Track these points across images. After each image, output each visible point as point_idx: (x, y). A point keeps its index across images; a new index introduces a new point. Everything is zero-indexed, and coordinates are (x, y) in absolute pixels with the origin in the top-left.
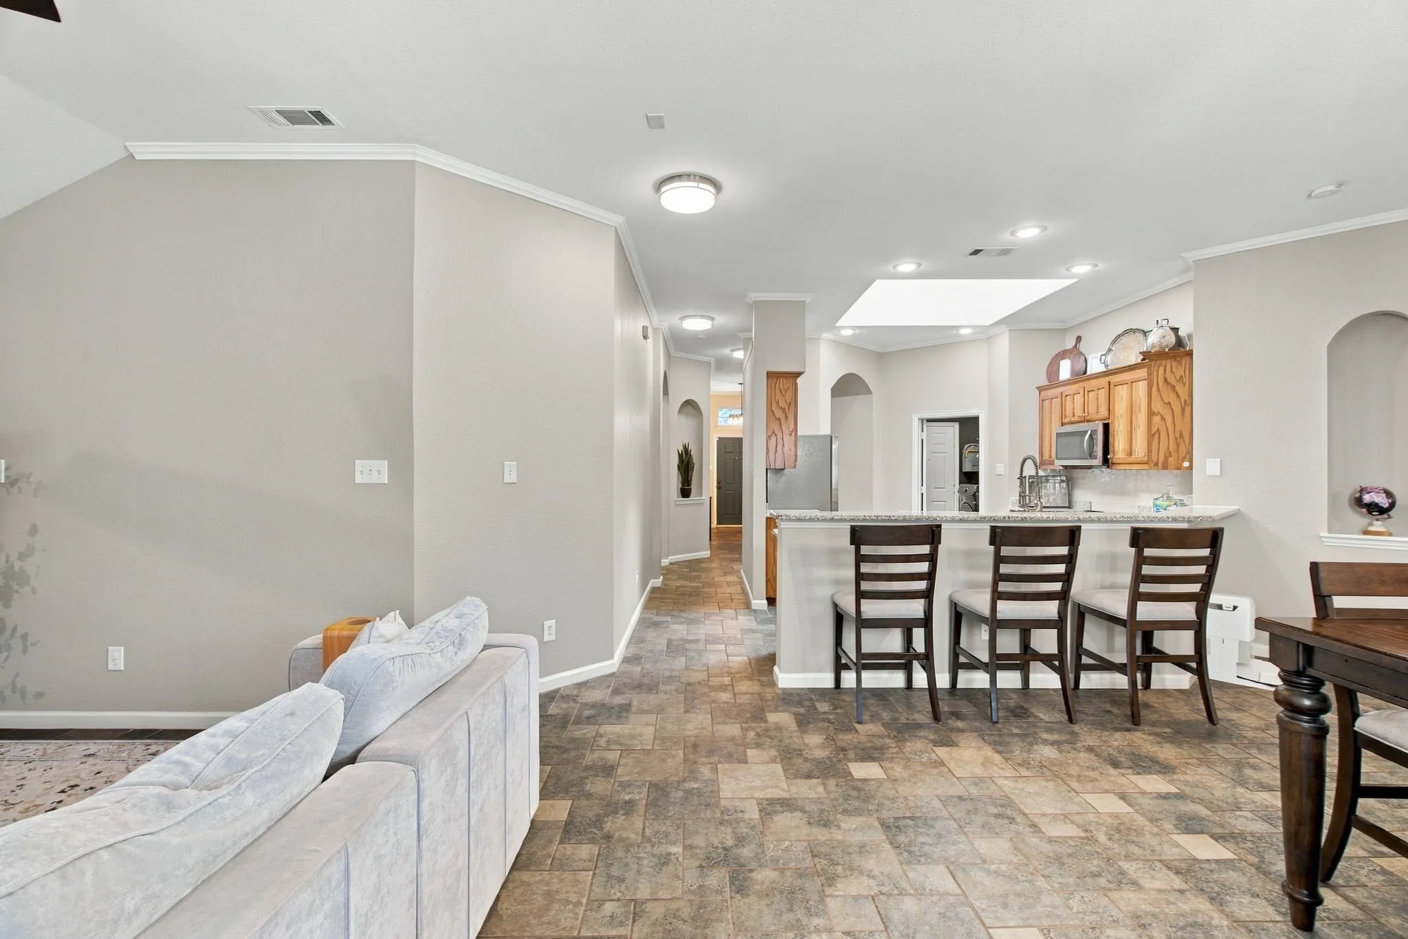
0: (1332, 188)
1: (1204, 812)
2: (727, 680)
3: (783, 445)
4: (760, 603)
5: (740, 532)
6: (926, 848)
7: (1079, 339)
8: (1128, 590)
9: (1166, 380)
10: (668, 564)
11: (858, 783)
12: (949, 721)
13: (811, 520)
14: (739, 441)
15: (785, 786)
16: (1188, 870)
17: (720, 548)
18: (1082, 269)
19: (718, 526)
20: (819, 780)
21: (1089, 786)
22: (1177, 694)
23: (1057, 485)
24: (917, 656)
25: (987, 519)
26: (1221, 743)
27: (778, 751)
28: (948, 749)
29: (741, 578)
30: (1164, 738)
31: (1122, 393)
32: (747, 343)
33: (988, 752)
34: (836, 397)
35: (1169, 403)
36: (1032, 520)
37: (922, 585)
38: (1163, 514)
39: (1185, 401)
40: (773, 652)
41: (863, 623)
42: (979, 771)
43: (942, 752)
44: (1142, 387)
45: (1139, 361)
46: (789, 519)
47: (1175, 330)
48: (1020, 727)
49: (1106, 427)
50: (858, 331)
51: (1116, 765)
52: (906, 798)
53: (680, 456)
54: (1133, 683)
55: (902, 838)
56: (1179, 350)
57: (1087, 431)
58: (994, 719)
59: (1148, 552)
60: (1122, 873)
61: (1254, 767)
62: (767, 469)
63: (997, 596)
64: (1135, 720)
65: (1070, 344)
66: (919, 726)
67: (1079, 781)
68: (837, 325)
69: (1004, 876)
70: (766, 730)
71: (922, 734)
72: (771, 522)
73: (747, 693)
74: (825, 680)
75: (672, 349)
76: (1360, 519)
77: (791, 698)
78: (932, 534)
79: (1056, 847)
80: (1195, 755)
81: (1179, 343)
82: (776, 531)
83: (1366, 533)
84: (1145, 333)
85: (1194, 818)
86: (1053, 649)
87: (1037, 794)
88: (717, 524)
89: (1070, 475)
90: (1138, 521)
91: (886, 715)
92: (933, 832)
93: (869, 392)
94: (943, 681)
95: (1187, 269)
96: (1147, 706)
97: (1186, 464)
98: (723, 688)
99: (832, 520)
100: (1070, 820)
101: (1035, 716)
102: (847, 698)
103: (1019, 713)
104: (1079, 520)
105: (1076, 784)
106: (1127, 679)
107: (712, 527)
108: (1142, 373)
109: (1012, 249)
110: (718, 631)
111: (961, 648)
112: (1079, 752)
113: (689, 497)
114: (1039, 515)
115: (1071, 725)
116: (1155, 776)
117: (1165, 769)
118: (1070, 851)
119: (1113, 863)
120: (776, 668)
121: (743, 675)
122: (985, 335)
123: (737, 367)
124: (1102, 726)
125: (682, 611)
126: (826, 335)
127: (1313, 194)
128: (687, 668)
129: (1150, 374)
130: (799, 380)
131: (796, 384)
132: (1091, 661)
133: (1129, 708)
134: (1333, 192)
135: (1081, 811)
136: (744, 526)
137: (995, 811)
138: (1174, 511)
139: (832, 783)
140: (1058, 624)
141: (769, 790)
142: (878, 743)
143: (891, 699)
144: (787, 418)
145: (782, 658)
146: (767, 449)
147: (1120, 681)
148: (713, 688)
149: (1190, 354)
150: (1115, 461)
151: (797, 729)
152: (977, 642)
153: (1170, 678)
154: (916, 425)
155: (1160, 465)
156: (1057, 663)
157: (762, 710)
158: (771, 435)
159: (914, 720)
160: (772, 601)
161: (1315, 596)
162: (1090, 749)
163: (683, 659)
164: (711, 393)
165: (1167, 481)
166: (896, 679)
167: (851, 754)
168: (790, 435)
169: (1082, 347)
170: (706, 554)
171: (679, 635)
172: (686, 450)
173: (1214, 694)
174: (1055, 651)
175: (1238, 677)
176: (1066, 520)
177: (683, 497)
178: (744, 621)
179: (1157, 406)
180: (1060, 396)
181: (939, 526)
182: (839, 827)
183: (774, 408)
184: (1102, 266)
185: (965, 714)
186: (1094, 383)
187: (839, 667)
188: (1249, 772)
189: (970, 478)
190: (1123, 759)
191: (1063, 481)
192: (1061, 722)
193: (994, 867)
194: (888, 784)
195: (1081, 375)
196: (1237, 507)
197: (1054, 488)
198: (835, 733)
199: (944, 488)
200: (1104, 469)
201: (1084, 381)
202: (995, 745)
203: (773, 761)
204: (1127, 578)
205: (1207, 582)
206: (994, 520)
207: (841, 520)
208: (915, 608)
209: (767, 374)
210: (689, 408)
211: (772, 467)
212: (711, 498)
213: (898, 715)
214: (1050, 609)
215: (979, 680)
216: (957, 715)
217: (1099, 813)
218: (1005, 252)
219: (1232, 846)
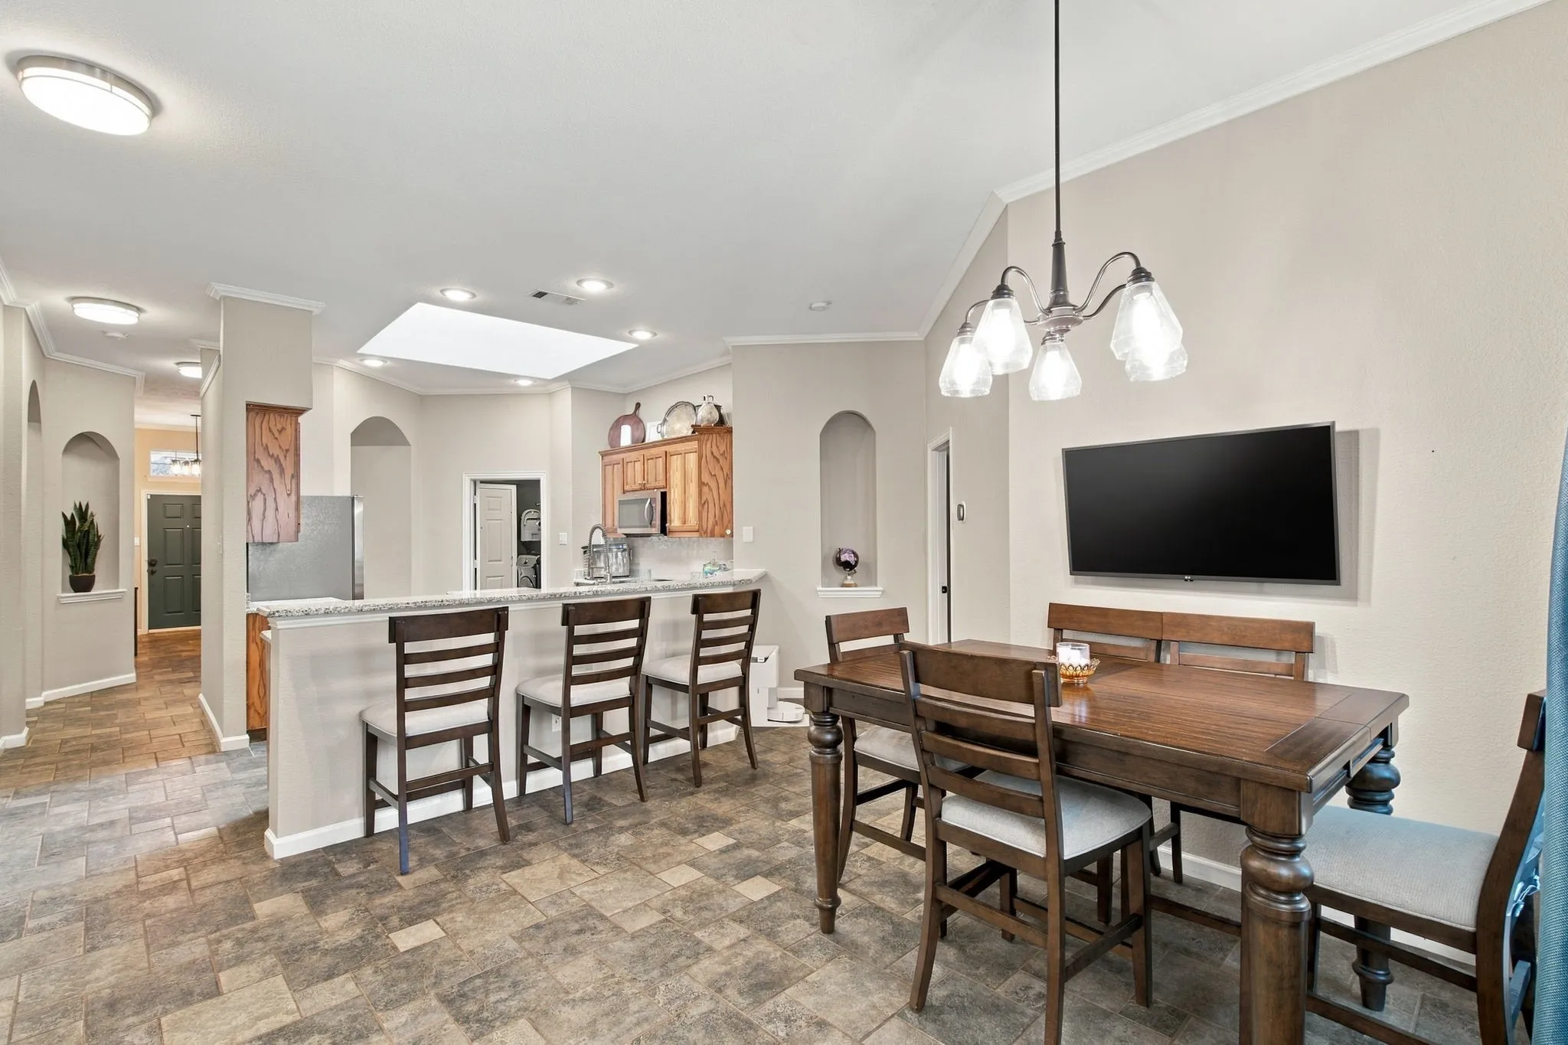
0: (824, 305)
1: (755, 853)
2: (176, 873)
3: (277, 509)
4: (235, 739)
5: (197, 636)
6: (501, 1007)
7: (638, 405)
8: (690, 655)
9: (712, 453)
10: (42, 704)
11: (407, 956)
12: (519, 837)
13: (327, 613)
14: (196, 501)
15: (292, 1006)
16: (748, 916)
17: (156, 665)
18: (643, 335)
19: (151, 631)
20: (348, 975)
21: (663, 863)
22: (726, 746)
23: (619, 554)
24: (480, 770)
25: (558, 596)
26: (761, 785)
27: (277, 955)
28: (520, 871)
29: (200, 706)
30: (720, 792)
31: (676, 462)
32: (208, 356)
33: (565, 859)
34: (356, 445)
35: (715, 475)
36: (603, 594)
37: (484, 682)
38: (711, 579)
39: (727, 474)
40: (265, 808)
41: (407, 743)
42: (556, 886)
43: (513, 877)
44: (692, 458)
45: (690, 433)
46: (288, 615)
47: (718, 407)
48: (595, 821)
49: (664, 495)
50: (389, 363)
51: (684, 832)
52: (471, 952)
53: (69, 523)
54: (694, 746)
55: (471, 1007)
56: (721, 425)
57: (647, 499)
58: (568, 821)
59: (707, 617)
60: (698, 943)
61: (786, 799)
62: (247, 544)
63: (570, 681)
64: (698, 782)
65: (630, 411)
66: (482, 854)
67: (655, 862)
68: (358, 352)
69: (591, 999)
70: (254, 931)
71: (487, 863)
72: (256, 622)
73: (220, 883)
74: (352, 829)
75: (49, 346)
76: (839, 574)
77: (295, 870)
78: (496, 620)
79: (638, 942)
80: (744, 802)
81: (721, 421)
82: (267, 634)
83: (844, 585)
84: (695, 408)
85: (749, 861)
86: (625, 729)
87: (616, 890)
88: (149, 629)
89: (630, 544)
90: (695, 588)
91: (439, 853)
92: (508, 982)
93: (404, 442)
94: (510, 790)
95: (726, 353)
96: (706, 765)
97: (728, 532)
98: (171, 887)
99: (361, 611)
100: (649, 907)
101: (609, 805)
102: (384, 846)
103: (593, 805)
104: (647, 591)
105: (652, 865)
106: (689, 745)
107: (139, 634)
108: (694, 445)
109: (576, 300)
110: (158, 798)
111: (530, 747)
112: (652, 830)
113: (89, 591)
114: (609, 588)
115: (644, 803)
116: (717, 833)
117: (722, 823)
118: (652, 940)
119: (690, 937)
120: (269, 833)
121: (209, 856)
122: (545, 389)
123: (191, 390)
124: (670, 796)
125: (77, 779)
126: (343, 363)
127: (813, 306)
128: (89, 875)
129: (700, 447)
130: (301, 419)
131: (297, 424)
132: (658, 732)
133: (692, 771)
134: (824, 308)
135: (660, 893)
136: (206, 627)
137: (576, 927)
138: (720, 576)
139: (367, 972)
140: (629, 702)
141: (261, 1024)
142: (432, 892)
143: (445, 830)
144: (282, 471)
145: (280, 814)
146: (249, 513)
147: (682, 746)
148: (148, 895)
149: (730, 431)
150: (672, 529)
151: (308, 912)
152: (548, 738)
153: (722, 733)
154: (467, 487)
155: (709, 535)
156: (629, 742)
157: (246, 901)
158: (255, 495)
159: (476, 848)
160: (258, 735)
161: (829, 644)
162: (663, 824)
163: (81, 862)
164: (136, 426)
165: (713, 548)
166: (452, 802)
167: (395, 921)
168: (289, 495)
169: (642, 413)
170: (130, 677)
171: (70, 822)
172: (82, 513)
173: (755, 739)
174: (626, 730)
175: (769, 720)
176: (634, 592)
177: (75, 592)
178: (207, 771)
179: (706, 478)
180: (621, 462)
181: (506, 609)
182: (381, 1029)
183: (260, 454)
184: (660, 336)
185: (535, 823)
186: (654, 451)
187: (372, 805)
188: (783, 805)
189: (529, 548)
190: (690, 825)
191: (624, 550)
192: (634, 803)
193: (578, 995)
194: (448, 944)
195: (639, 442)
196: (764, 570)
197: (617, 557)
198: (370, 899)
199: (500, 561)
200: (664, 538)
201: (642, 449)
202: (571, 849)
203: (268, 973)
204: (689, 644)
205: (749, 640)
206: (565, 596)
207: (374, 610)
208: (477, 711)
209: (247, 405)
210: (90, 446)
211: (258, 539)
212: (136, 589)
213: (455, 849)
214: (621, 688)
215: (551, 778)
216: (527, 828)
217: (675, 888)
218: (570, 301)
219: (776, 878)
